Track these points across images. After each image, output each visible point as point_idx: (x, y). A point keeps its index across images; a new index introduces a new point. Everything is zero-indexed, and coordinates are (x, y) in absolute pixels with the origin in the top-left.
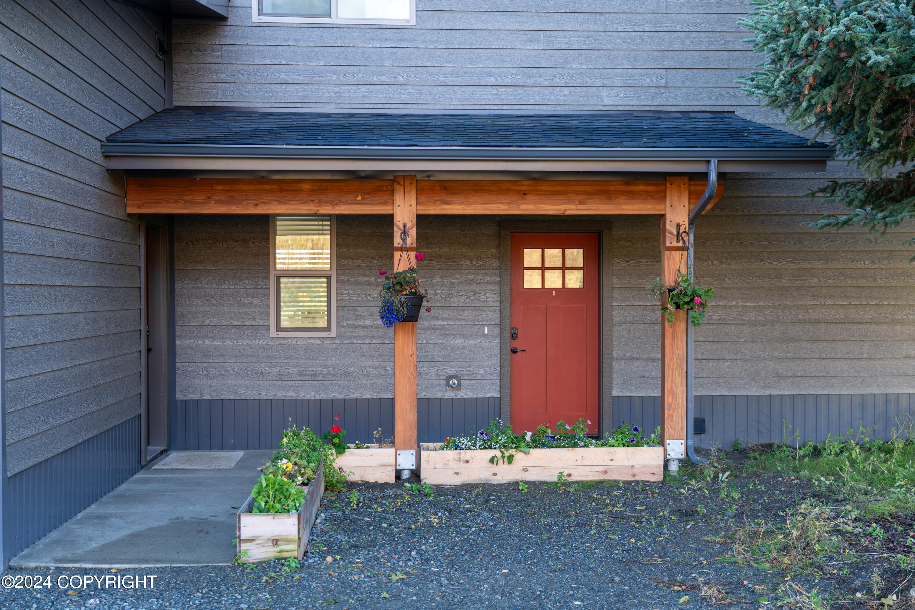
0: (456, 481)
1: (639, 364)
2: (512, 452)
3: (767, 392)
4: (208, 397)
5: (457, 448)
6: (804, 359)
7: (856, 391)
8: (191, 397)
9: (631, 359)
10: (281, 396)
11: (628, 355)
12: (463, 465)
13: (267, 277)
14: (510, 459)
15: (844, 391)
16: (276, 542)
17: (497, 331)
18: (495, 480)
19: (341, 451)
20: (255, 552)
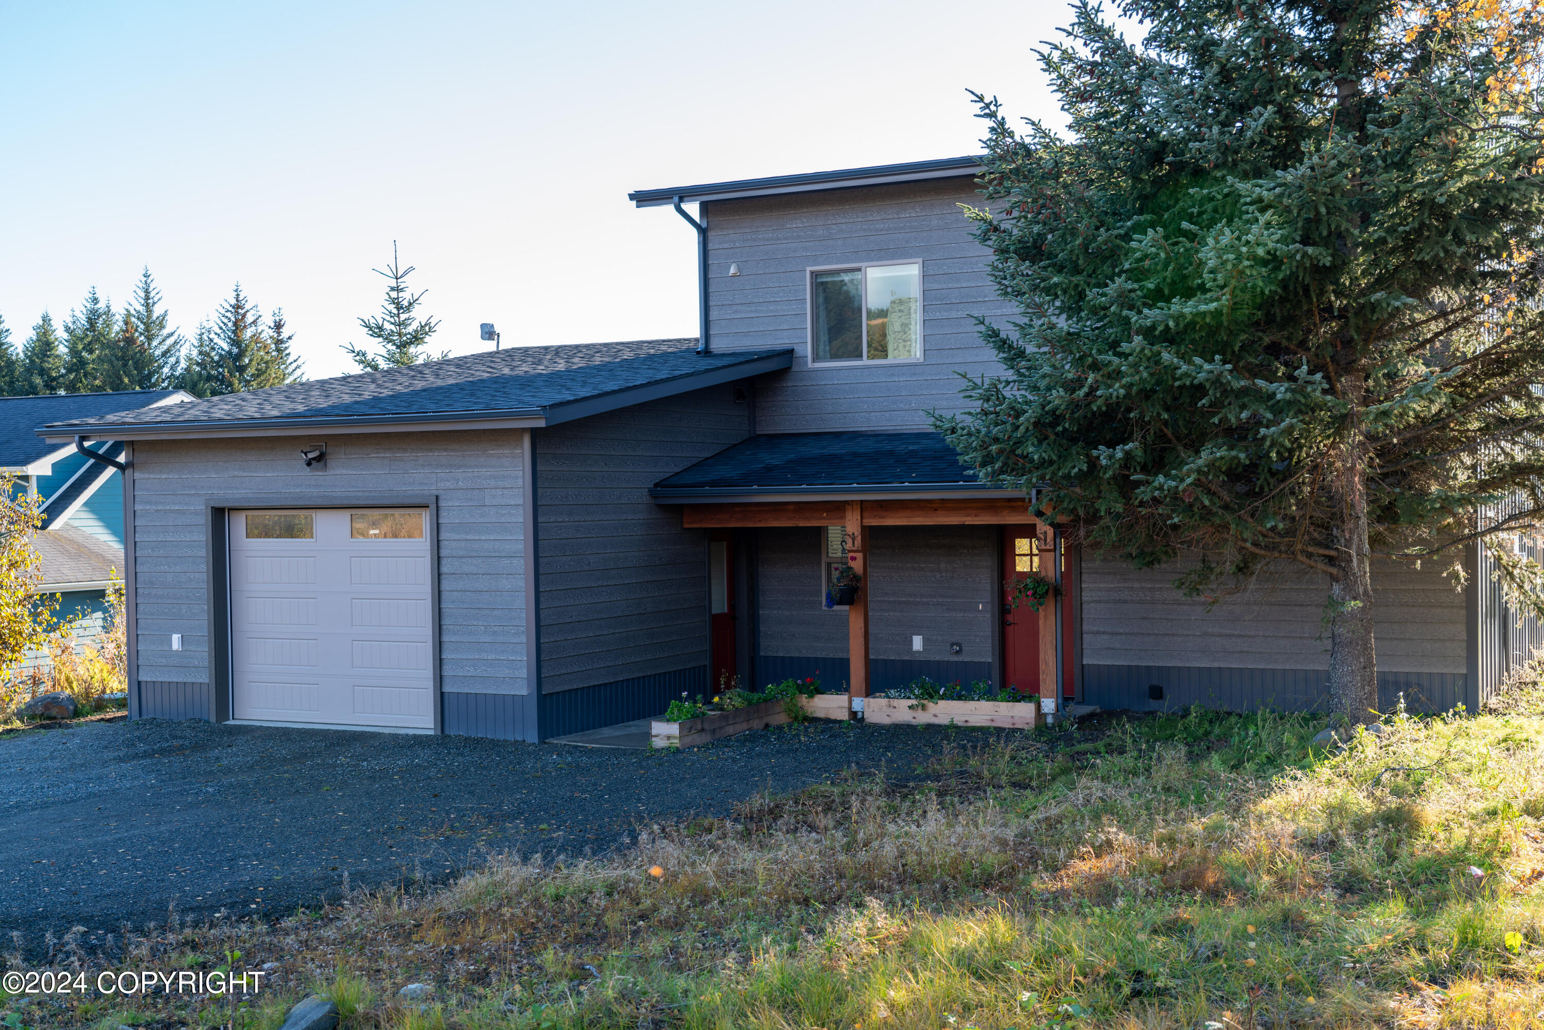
0: (886, 721)
1: (1105, 637)
2: (925, 702)
3: (1216, 665)
4: (781, 654)
5: (889, 697)
6: (1250, 637)
7: (1299, 667)
8: (770, 654)
9: (1098, 633)
10: (831, 656)
11: (1095, 629)
12: (892, 709)
13: (820, 563)
14: (924, 708)
15: (1288, 667)
16: (669, 738)
17: (989, 607)
18: (914, 722)
19: (811, 695)
20: (658, 743)
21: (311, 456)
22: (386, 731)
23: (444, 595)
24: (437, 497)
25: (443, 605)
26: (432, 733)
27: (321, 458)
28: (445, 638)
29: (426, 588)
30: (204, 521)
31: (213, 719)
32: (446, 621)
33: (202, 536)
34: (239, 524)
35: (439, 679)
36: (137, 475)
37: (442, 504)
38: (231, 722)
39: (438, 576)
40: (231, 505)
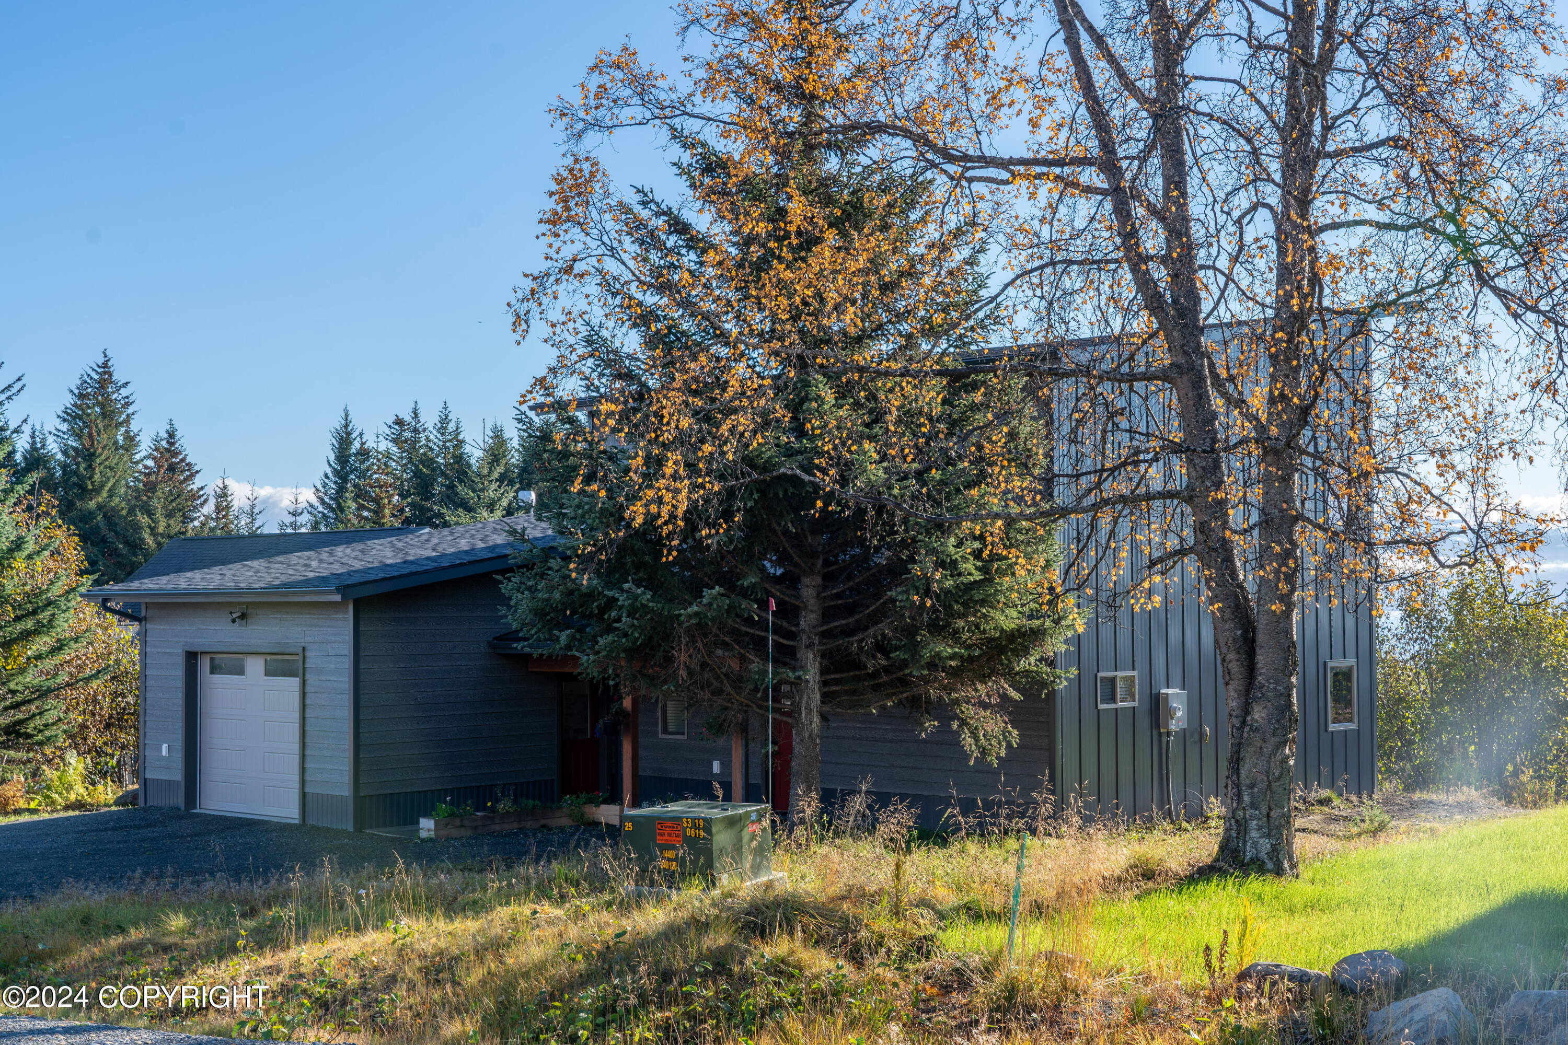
16: (429, 830)
19: (598, 805)
20: (424, 834)
21: (235, 616)
22: (276, 820)
23: (308, 721)
24: (304, 648)
25: (307, 728)
26: (297, 822)
27: (243, 616)
28: (308, 752)
29: (296, 716)
30: (181, 661)
31: (183, 808)
32: (308, 740)
33: (178, 672)
34: (205, 665)
35: (303, 782)
36: (149, 626)
37: (308, 653)
38: (198, 811)
39: (303, 707)
40: (203, 650)
